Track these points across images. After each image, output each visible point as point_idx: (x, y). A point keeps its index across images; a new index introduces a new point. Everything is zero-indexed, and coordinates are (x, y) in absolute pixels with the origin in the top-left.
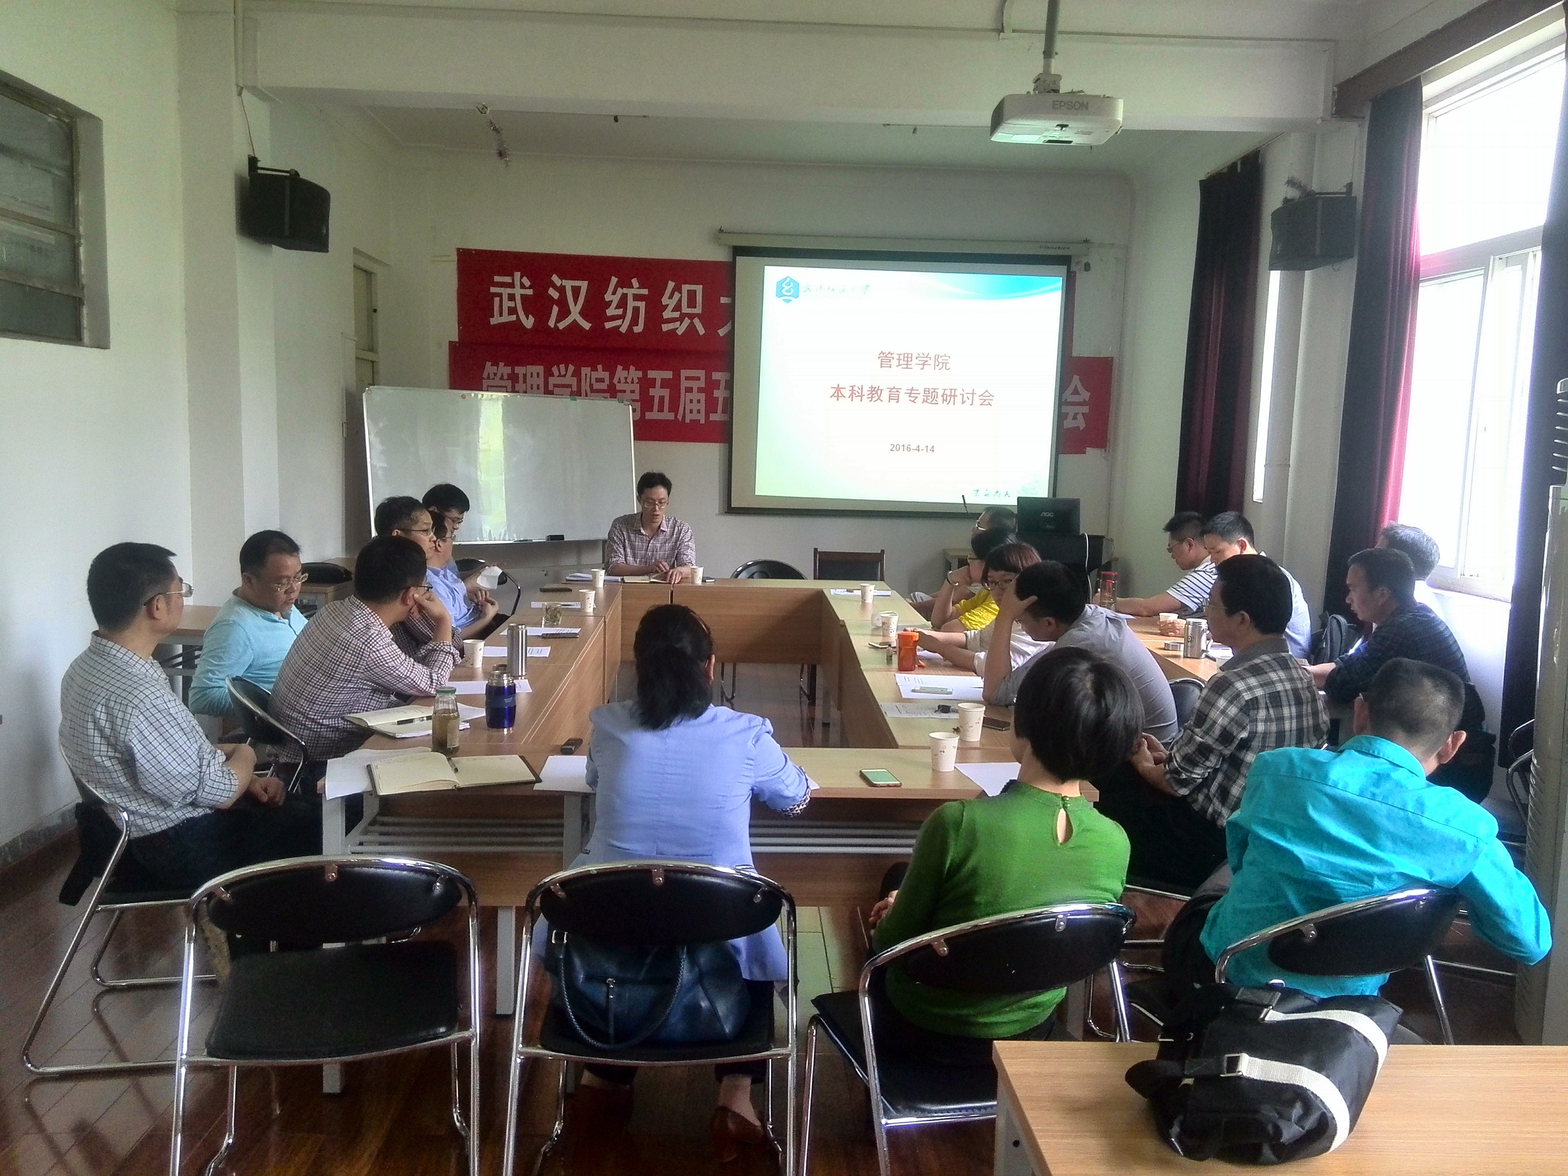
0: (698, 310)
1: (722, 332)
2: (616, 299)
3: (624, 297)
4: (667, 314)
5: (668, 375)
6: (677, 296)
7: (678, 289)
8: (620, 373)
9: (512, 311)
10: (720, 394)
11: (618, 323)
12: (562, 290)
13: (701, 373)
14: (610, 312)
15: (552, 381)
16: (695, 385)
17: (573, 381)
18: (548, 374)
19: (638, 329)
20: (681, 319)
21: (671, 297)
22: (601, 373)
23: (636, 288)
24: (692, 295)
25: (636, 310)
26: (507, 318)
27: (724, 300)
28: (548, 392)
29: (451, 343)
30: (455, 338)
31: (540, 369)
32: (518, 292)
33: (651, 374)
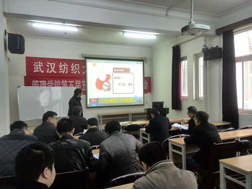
0: (78, 69)
1: (83, 73)
2: (61, 67)
3: (63, 66)
4: (72, 70)
5: (73, 82)
7: (74, 65)
8: (63, 81)
9: (39, 69)
10: (84, 85)
11: (62, 72)
12: (50, 65)
13: (80, 81)
14: (60, 69)
15: (48, 84)
17: (53, 84)
18: (47, 82)
19: (66, 73)
20: (75, 71)
22: (59, 82)
23: (66, 65)
24: (77, 66)
25: (66, 69)
26: (37, 71)
27: (84, 67)
28: (47, 86)
29: (25, 77)
31: (45, 81)
32: (40, 66)
33: (69, 82)
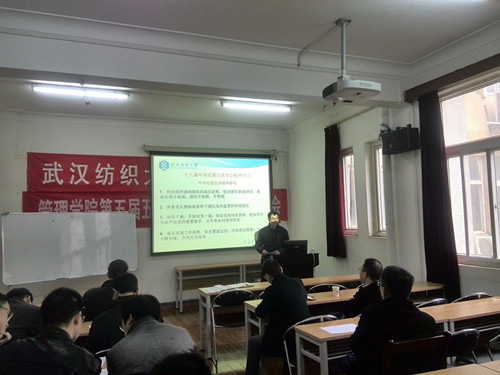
0: (136, 175)
1: (146, 184)
2: (100, 172)
3: (104, 171)
4: (122, 177)
5: (124, 201)
6: (127, 170)
7: (127, 167)
8: (102, 201)
9: (53, 178)
10: (146, 208)
11: (102, 181)
12: (76, 169)
13: (138, 200)
14: (97, 177)
15: (71, 206)
16: (135, 205)
17: (81, 206)
18: (69, 203)
19: (110, 183)
20: (129, 179)
21: (124, 171)
22: (94, 202)
23: (109, 167)
24: (133, 170)
25: (109, 176)
26: (50, 181)
27: (146, 171)
28: (69, 211)
29: (24, 193)
30: (26, 190)
31: (66, 202)
32: (56, 170)
33: (116, 201)
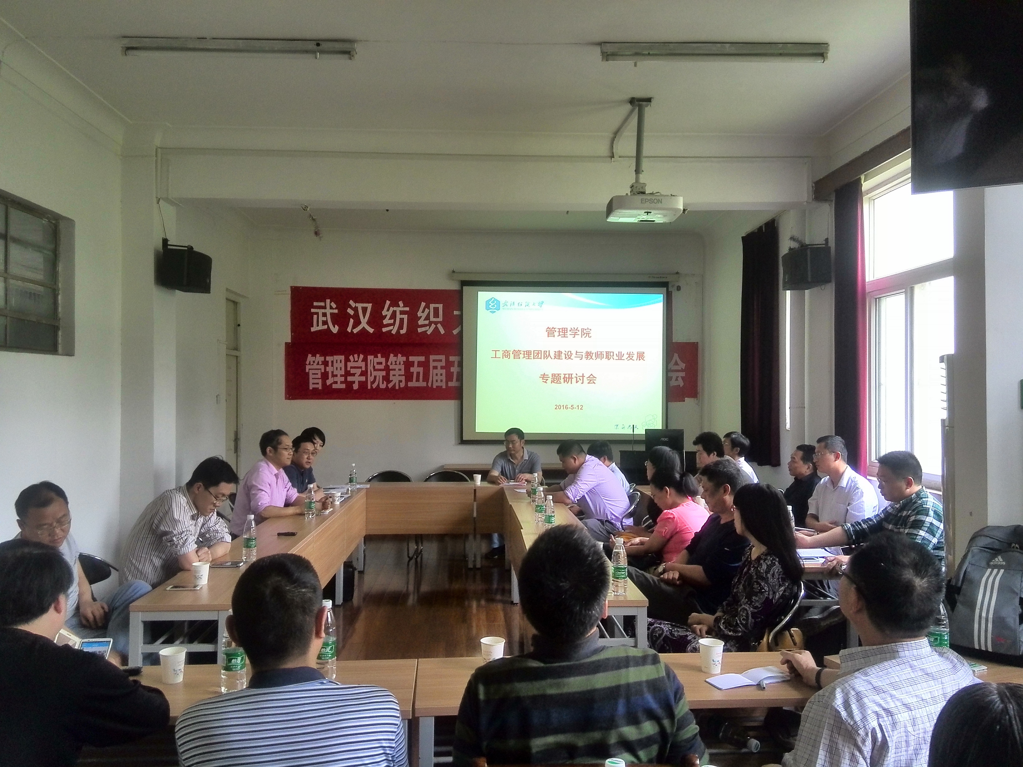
0: (440, 319)
1: (455, 332)
2: (389, 314)
3: (394, 312)
4: (421, 322)
6: (427, 311)
7: (427, 306)
8: (392, 358)
9: (325, 323)
10: (454, 370)
11: (391, 328)
12: (356, 309)
13: (443, 357)
14: (385, 322)
15: (349, 365)
16: (439, 364)
17: (363, 365)
18: (347, 360)
19: (403, 332)
20: (430, 325)
21: (423, 312)
22: (380, 359)
23: (401, 307)
25: (402, 320)
26: (321, 327)
27: (456, 313)
29: (286, 343)
30: (289, 341)
31: (342, 357)
32: (328, 311)
33: (411, 359)
